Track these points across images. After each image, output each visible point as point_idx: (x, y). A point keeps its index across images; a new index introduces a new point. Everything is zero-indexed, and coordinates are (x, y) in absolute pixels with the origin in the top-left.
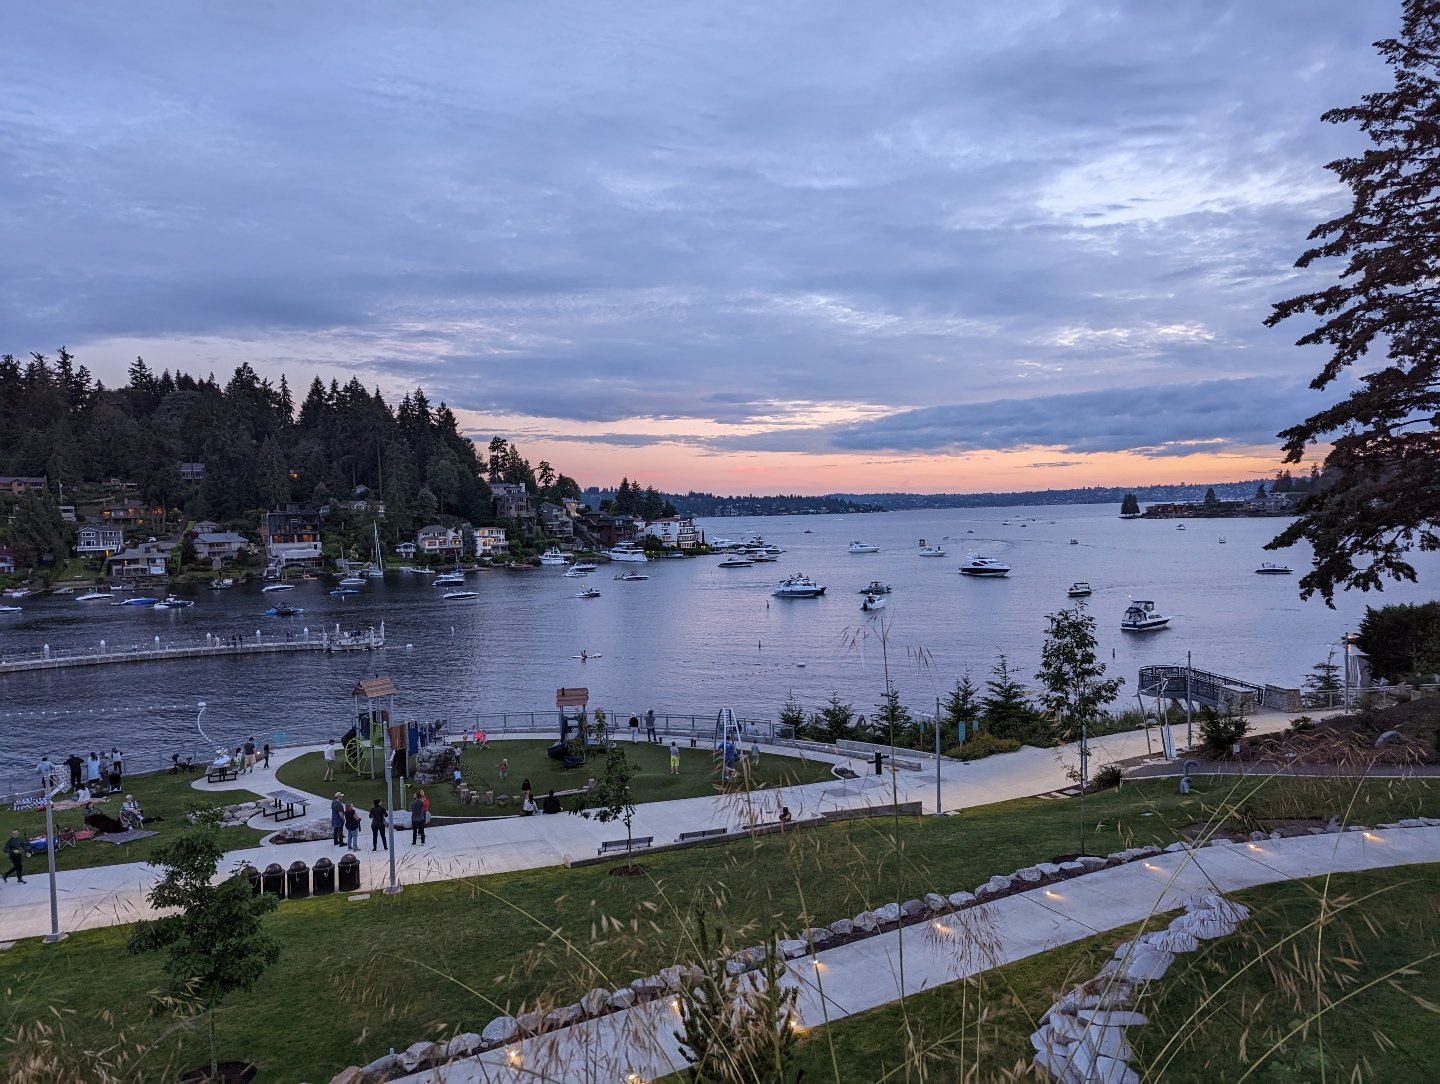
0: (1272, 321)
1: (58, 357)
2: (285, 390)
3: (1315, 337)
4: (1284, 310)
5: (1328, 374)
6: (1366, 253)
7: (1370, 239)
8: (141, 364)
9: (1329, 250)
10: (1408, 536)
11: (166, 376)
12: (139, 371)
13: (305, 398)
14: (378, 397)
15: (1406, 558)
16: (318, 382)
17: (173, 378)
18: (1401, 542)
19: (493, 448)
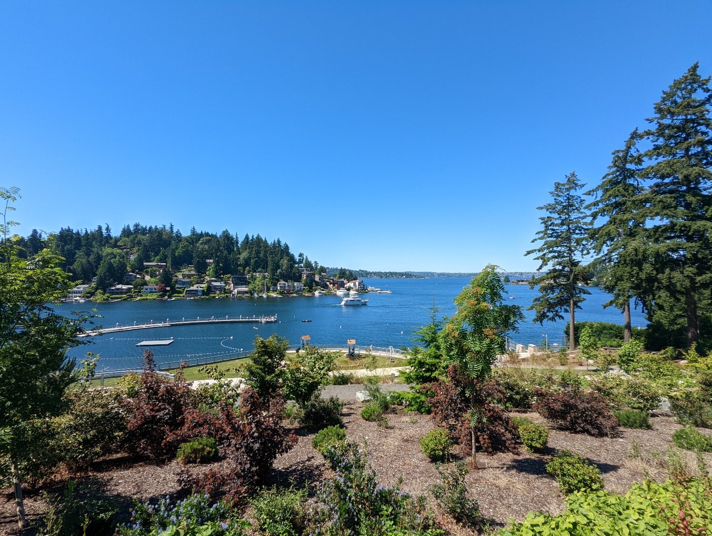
0: (526, 255)
1: (170, 226)
2: (237, 237)
3: (538, 258)
4: (529, 253)
5: (541, 268)
6: (548, 241)
7: (549, 237)
8: (194, 228)
9: (539, 239)
10: (561, 309)
11: (202, 232)
12: (193, 232)
13: (243, 240)
14: (266, 240)
15: (560, 314)
16: (247, 235)
17: (204, 233)
18: (559, 310)
19: (299, 256)
